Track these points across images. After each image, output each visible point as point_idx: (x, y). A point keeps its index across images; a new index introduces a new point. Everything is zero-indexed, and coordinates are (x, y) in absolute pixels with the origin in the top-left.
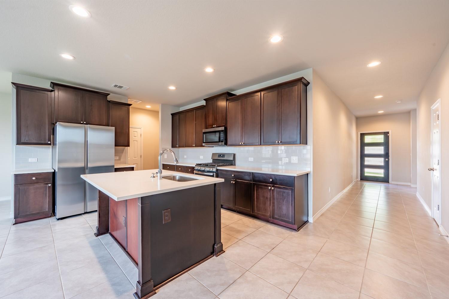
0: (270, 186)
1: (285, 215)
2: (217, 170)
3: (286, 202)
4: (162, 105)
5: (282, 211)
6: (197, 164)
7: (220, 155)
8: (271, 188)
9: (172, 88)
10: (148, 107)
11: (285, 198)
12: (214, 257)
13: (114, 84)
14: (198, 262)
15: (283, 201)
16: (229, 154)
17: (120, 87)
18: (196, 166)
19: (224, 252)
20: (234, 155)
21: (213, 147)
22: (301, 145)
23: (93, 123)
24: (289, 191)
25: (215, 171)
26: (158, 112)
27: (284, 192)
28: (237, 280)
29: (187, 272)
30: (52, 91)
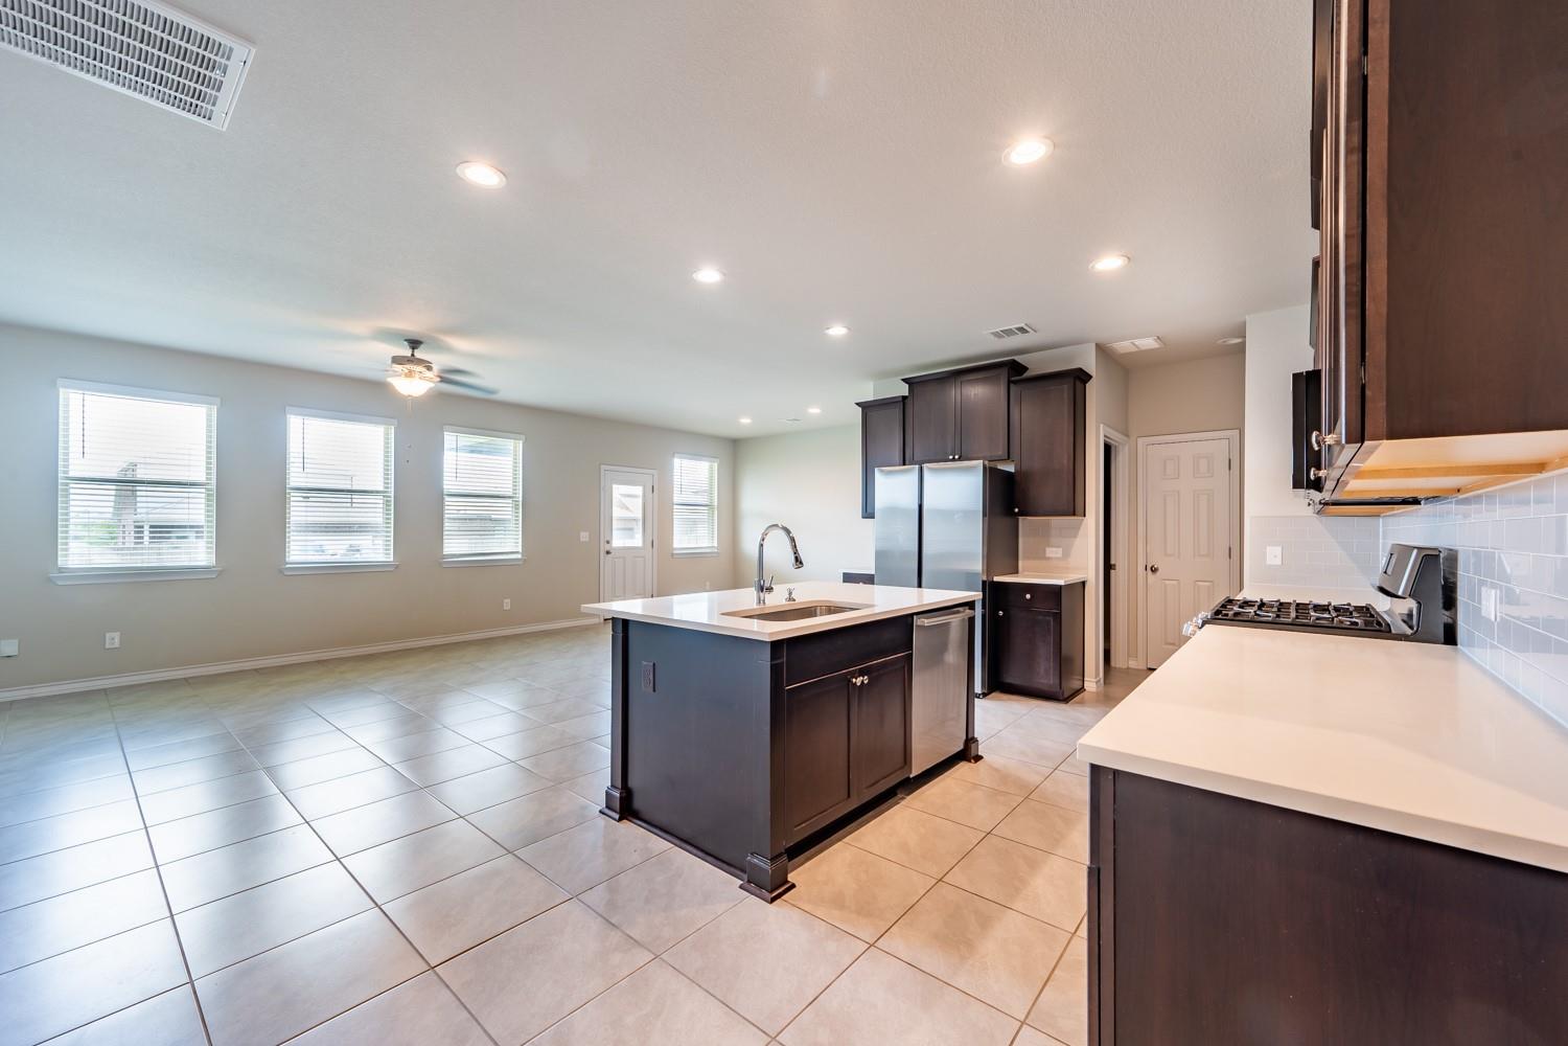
12: (740, 883)
19: (771, 901)
23: (976, 455)
29: (676, 845)
30: (904, 398)
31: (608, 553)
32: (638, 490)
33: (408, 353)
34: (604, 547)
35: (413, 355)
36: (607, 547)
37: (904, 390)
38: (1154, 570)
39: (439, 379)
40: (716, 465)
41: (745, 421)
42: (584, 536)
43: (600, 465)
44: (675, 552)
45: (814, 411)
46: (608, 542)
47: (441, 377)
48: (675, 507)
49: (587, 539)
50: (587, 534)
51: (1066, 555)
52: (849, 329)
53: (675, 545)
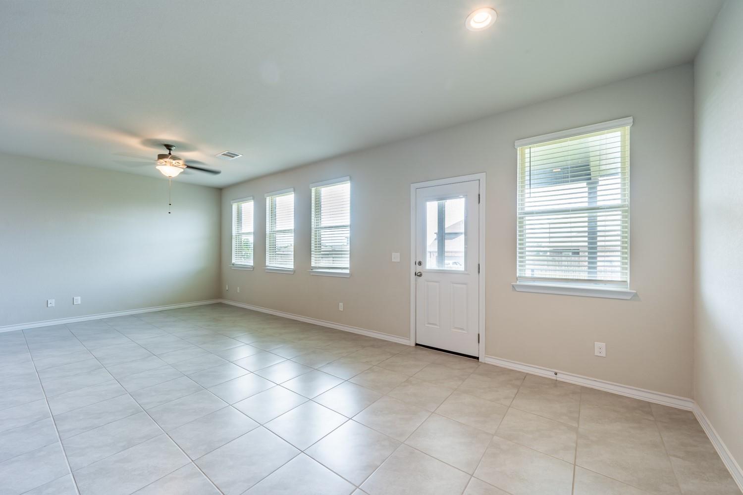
31: (418, 275)
33: (166, 152)
34: (416, 269)
35: (170, 154)
36: (419, 269)
39: (185, 167)
42: (396, 257)
46: (420, 263)
47: (186, 165)
49: (398, 260)
50: (398, 254)
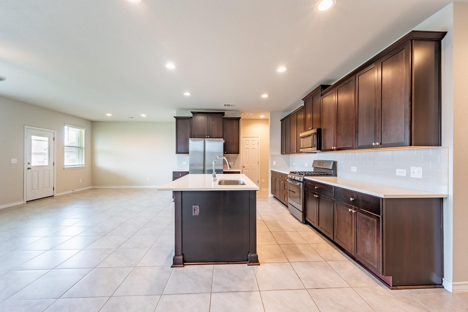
0: (351, 208)
1: (370, 255)
2: (304, 180)
3: (370, 236)
4: (271, 112)
5: (366, 249)
6: (291, 172)
7: (320, 162)
8: (351, 211)
9: (265, 96)
10: (262, 116)
11: (369, 230)
12: (246, 265)
13: (224, 104)
14: (227, 261)
15: (367, 234)
16: (329, 162)
17: (229, 105)
18: (290, 174)
19: (259, 265)
20: (335, 163)
21: (316, 153)
22: (413, 147)
23: (214, 137)
24: (375, 220)
25: (302, 181)
26: (268, 120)
27: (369, 221)
28: (241, 291)
29: (214, 264)
30: (191, 117)
31: (29, 169)
32: (46, 139)
34: (27, 166)
36: (29, 166)
37: (191, 115)
38: (244, 167)
40: (83, 131)
41: (109, 115)
42: (14, 161)
43: (24, 125)
44: (65, 167)
45: (144, 116)
46: (29, 164)
48: (65, 147)
49: (16, 162)
50: (16, 160)
51: (234, 164)
52: (191, 94)
53: (65, 164)
